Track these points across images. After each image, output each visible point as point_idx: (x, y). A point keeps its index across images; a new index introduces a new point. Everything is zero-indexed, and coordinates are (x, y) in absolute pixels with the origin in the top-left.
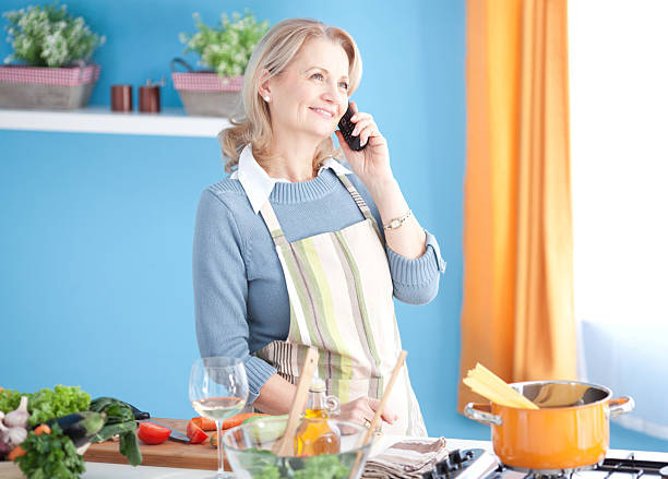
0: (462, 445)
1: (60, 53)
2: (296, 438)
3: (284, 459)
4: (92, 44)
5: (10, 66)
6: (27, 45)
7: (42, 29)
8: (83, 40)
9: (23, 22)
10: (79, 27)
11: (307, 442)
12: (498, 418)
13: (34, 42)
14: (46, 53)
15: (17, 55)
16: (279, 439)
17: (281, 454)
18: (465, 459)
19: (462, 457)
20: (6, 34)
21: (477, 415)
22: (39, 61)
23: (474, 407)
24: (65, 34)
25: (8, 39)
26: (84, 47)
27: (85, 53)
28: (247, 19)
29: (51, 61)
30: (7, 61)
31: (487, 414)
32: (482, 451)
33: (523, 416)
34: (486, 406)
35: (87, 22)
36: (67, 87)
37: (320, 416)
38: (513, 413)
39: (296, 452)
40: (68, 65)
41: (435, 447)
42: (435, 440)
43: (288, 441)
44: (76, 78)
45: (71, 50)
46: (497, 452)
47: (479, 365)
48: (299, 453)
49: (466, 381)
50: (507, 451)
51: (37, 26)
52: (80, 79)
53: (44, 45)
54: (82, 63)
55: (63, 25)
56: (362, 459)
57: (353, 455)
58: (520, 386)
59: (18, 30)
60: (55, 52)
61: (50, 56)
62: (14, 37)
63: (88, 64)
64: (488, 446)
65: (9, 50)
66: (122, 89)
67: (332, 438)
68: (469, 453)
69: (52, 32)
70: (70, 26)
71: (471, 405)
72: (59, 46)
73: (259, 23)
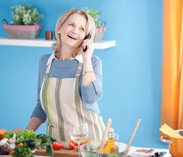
0: (159, 151)
1: (29, 20)
2: (104, 148)
3: (100, 155)
4: (39, 17)
5: (12, 24)
6: (18, 17)
7: (23, 12)
8: (36, 16)
9: (17, 10)
10: (35, 12)
11: (108, 149)
12: (171, 141)
13: (20, 17)
14: (24, 20)
15: (15, 21)
16: (99, 148)
17: (99, 153)
18: (160, 155)
19: (159, 154)
20: (11, 14)
21: (164, 141)
22: (22, 23)
23: (163, 138)
24: (30, 14)
25: (12, 16)
26: (36, 18)
27: (37, 20)
28: (90, 9)
29: (26, 23)
30: (11, 23)
31: (167, 140)
32: (166, 153)
33: (179, 141)
34: (167, 138)
35: (38, 10)
36: (31, 31)
37: (112, 141)
38: (176, 140)
39: (104, 152)
40: (31, 24)
41: (150, 151)
42: (150, 149)
43: (101, 149)
44: (34, 29)
45: (32, 19)
46: (171, 153)
47: (165, 124)
48: (105, 153)
49: (160, 129)
50: (174, 153)
51: (21, 11)
52: (35, 29)
53: (23, 18)
54: (36, 24)
55: (30, 11)
56: (126, 155)
57: (123, 153)
58: (178, 131)
59: (15, 12)
60: (27, 20)
61: (25, 21)
62: (13, 15)
63: (38, 24)
64: (168, 151)
65: (12, 19)
66: (49, 33)
67: (116, 148)
68: (162, 153)
69: (26, 13)
70: (32, 11)
71: (162, 137)
72: (28, 18)
73: (94, 11)
